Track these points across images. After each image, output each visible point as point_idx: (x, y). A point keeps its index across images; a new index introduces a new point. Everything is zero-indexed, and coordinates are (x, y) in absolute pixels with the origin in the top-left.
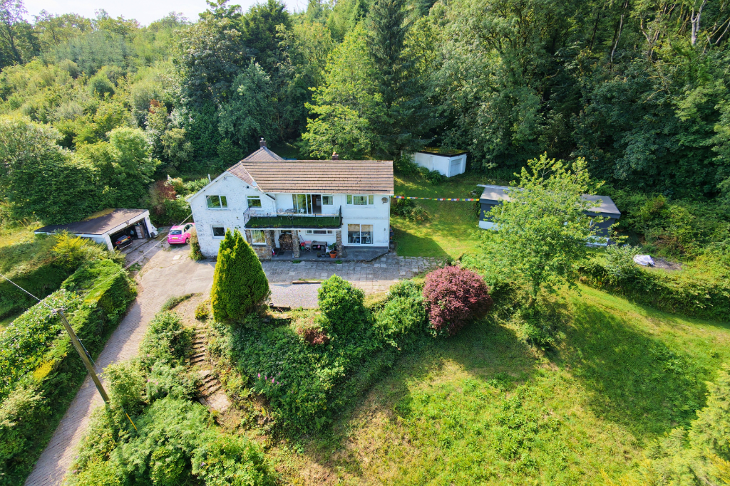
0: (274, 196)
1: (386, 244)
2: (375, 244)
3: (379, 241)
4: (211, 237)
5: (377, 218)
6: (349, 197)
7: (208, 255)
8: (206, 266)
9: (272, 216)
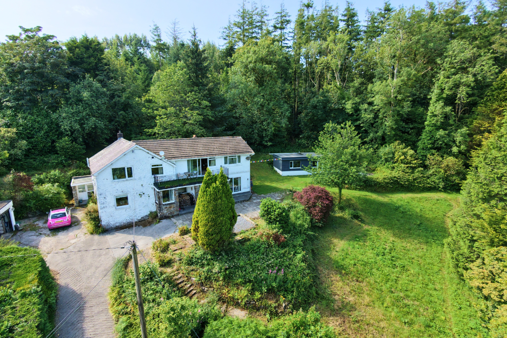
0: (174, 163)
1: (249, 190)
2: (243, 191)
3: (245, 188)
4: (114, 208)
5: (243, 172)
6: (226, 158)
7: (108, 227)
8: (114, 235)
9: (172, 179)
